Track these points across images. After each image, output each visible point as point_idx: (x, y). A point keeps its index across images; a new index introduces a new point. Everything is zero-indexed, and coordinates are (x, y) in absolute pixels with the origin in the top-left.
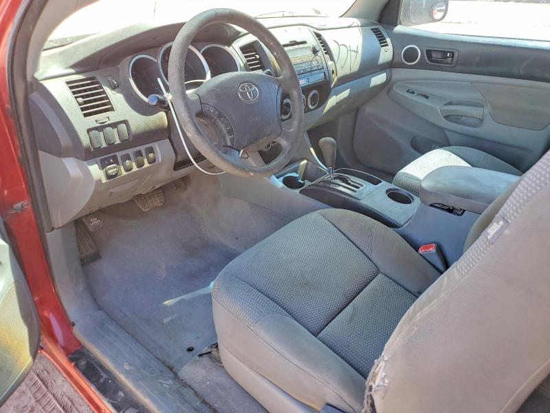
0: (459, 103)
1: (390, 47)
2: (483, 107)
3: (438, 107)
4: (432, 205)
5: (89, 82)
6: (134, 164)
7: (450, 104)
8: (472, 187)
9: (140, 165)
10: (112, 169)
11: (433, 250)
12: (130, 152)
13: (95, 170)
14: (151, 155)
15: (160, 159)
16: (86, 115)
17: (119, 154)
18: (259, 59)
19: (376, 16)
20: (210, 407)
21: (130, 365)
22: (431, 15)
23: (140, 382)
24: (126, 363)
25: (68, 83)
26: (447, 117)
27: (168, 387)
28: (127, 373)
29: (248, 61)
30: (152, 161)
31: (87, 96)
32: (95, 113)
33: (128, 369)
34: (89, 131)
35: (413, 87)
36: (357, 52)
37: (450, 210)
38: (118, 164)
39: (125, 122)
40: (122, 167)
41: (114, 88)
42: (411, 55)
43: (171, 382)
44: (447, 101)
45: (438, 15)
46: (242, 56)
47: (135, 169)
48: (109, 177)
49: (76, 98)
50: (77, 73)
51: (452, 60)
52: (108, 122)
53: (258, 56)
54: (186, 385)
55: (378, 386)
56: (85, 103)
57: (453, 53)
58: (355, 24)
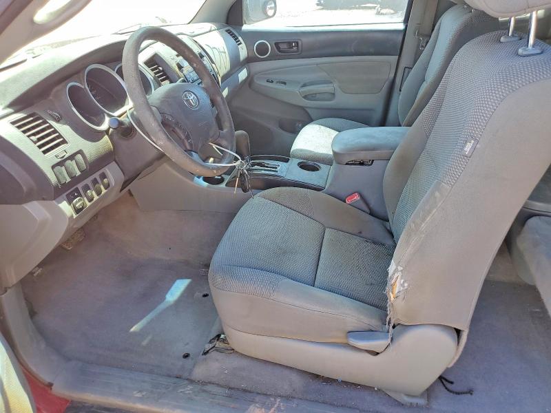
0: (312, 84)
1: (243, 45)
2: (331, 83)
3: (297, 90)
4: (347, 164)
5: (31, 119)
6: (94, 193)
7: (304, 85)
8: (374, 141)
9: (99, 193)
10: (78, 202)
11: (357, 197)
12: (88, 181)
13: (65, 207)
14: (105, 180)
15: (113, 183)
16: (45, 152)
17: (80, 186)
18: (163, 71)
19: (224, 18)
20: (238, 389)
21: (140, 391)
22: (265, 13)
23: (160, 401)
24: (135, 392)
25: (13, 123)
26: (305, 97)
27: (191, 392)
28: (141, 400)
29: (156, 73)
30: (107, 186)
31: (38, 133)
32: (52, 148)
33: (141, 396)
34: (53, 167)
35: (271, 77)
36: (225, 53)
37: (362, 164)
38: (81, 196)
39: (80, 152)
40: (85, 199)
41: (58, 121)
42: (262, 50)
43: (190, 387)
44: (302, 84)
45: (270, 13)
46: (149, 70)
47: (96, 198)
48: (77, 211)
49: (29, 136)
50: (16, 112)
51: (298, 48)
52: (67, 156)
53: (161, 68)
54: (204, 383)
55: (399, 292)
56: (39, 140)
57: (297, 43)
58: (213, 28)
